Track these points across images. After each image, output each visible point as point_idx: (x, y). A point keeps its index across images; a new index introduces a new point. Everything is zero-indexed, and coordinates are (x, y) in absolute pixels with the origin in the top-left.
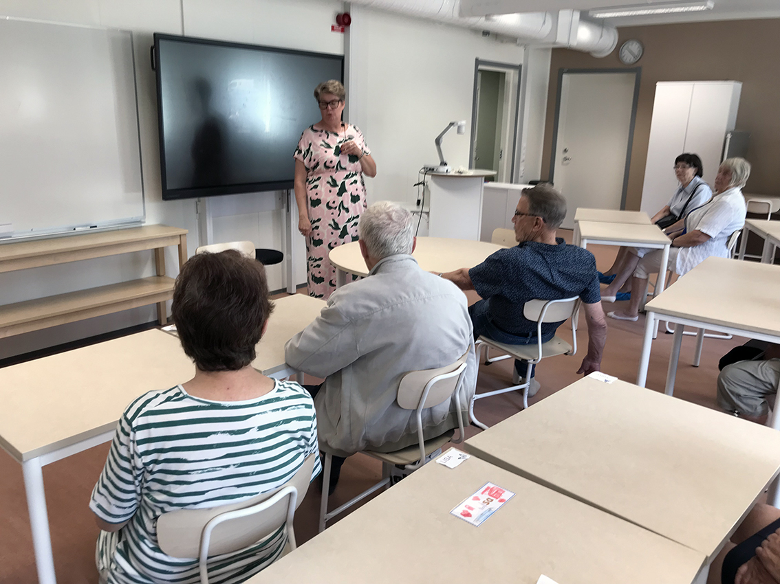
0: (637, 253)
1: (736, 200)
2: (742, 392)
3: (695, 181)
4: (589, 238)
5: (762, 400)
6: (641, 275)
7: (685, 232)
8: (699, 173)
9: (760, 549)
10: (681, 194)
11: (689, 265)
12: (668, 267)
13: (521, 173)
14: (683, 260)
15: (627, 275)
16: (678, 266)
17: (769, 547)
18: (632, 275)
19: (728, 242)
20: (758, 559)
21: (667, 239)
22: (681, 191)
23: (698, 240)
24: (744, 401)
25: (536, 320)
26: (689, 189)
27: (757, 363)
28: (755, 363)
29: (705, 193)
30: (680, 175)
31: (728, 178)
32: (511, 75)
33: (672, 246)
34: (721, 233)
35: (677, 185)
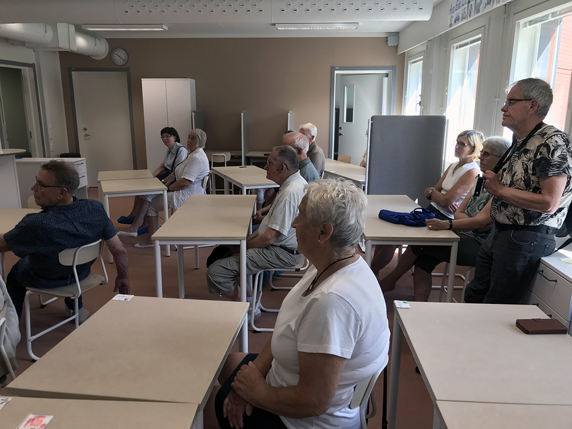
0: (147, 198)
1: (201, 155)
2: (221, 280)
3: (177, 145)
4: (109, 193)
5: (233, 282)
6: (152, 214)
7: (175, 180)
8: (178, 140)
9: (233, 383)
10: (170, 155)
11: (182, 202)
12: (168, 206)
13: (52, 149)
14: (178, 199)
15: (143, 216)
16: (175, 204)
17: (237, 380)
18: (146, 215)
19: (203, 183)
20: (234, 391)
21: (165, 187)
22: (169, 152)
23: (184, 185)
24: (223, 285)
25: (71, 265)
26: (174, 151)
27: (226, 259)
28: (225, 260)
29: (184, 152)
30: (166, 142)
31: (194, 141)
32: (27, 72)
33: (168, 191)
34: (197, 178)
35: (166, 148)
